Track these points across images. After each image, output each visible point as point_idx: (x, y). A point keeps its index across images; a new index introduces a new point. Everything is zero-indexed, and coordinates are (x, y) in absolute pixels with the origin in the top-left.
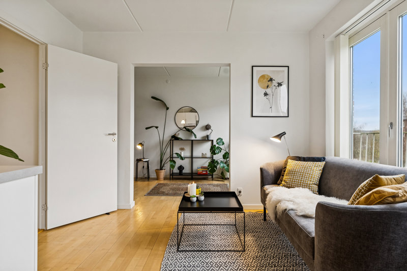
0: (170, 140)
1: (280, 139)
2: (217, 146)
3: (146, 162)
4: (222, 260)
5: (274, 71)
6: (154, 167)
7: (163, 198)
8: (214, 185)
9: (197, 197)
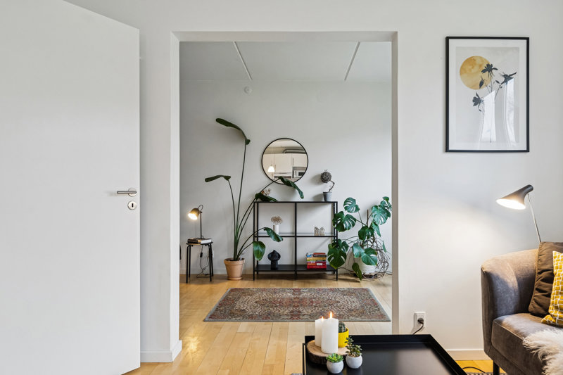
0: (254, 202)
1: (523, 200)
2: (346, 213)
3: (206, 244)
5: (495, 50)
6: (221, 255)
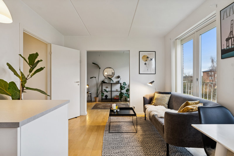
0: (101, 83)
1: (152, 84)
2: (123, 86)
3: (90, 93)
4: (128, 136)
5: (149, 54)
6: (93, 96)
7: (99, 110)
8: (122, 104)
9: (116, 110)
